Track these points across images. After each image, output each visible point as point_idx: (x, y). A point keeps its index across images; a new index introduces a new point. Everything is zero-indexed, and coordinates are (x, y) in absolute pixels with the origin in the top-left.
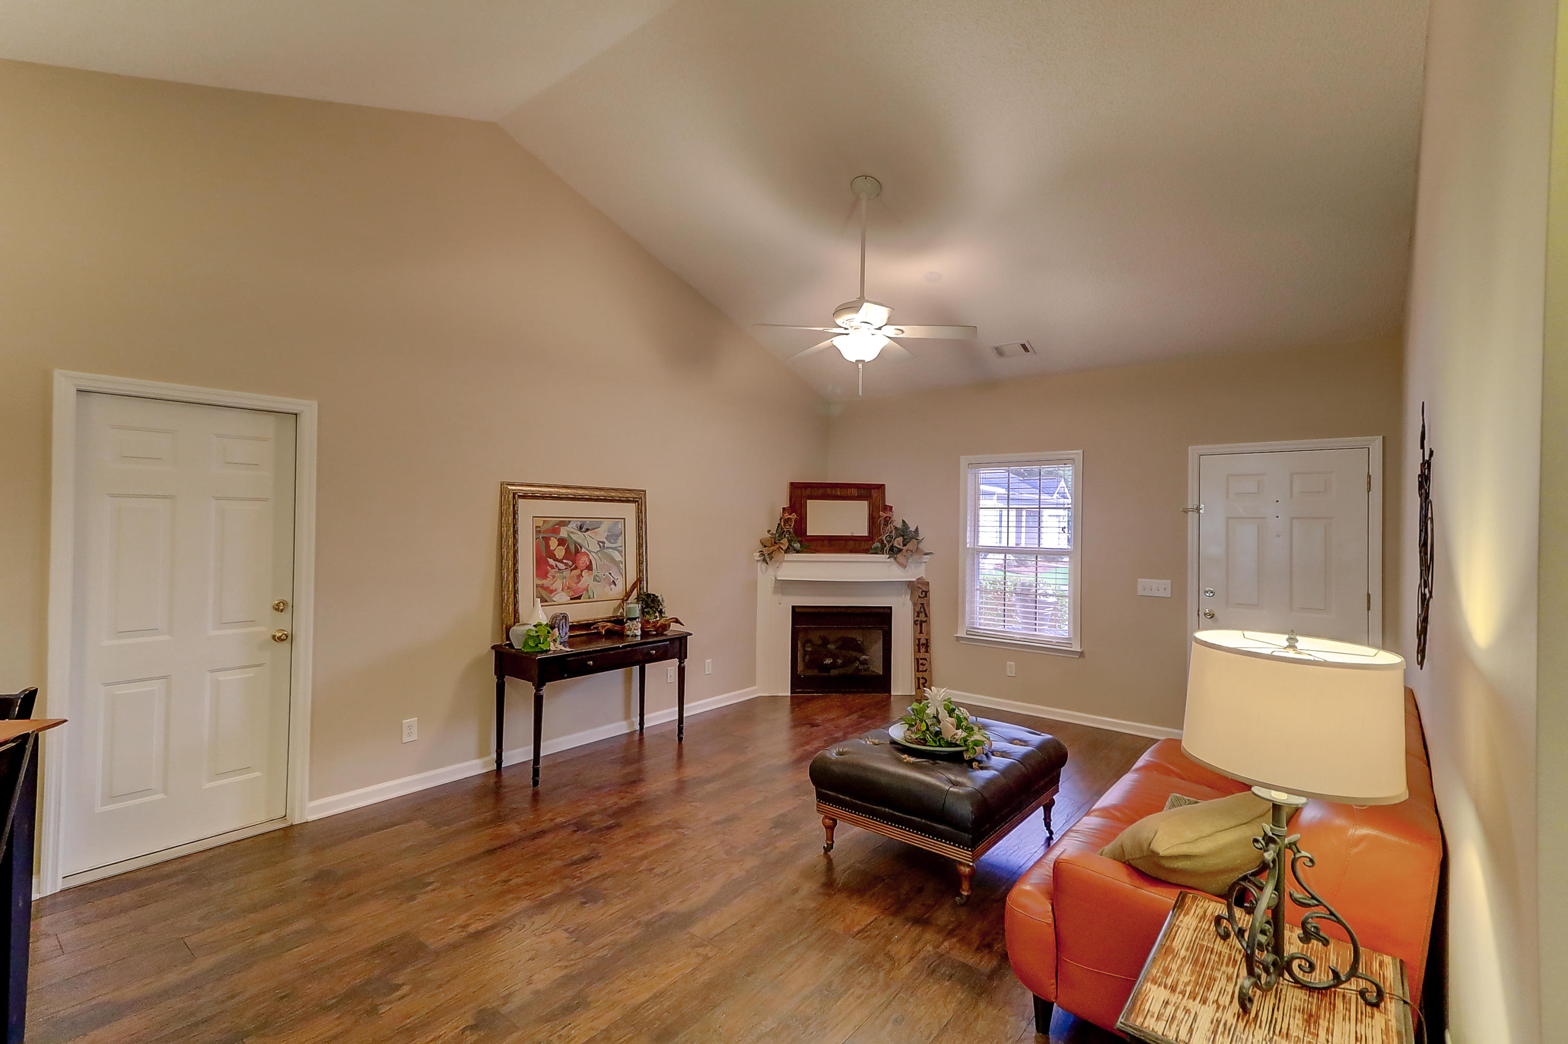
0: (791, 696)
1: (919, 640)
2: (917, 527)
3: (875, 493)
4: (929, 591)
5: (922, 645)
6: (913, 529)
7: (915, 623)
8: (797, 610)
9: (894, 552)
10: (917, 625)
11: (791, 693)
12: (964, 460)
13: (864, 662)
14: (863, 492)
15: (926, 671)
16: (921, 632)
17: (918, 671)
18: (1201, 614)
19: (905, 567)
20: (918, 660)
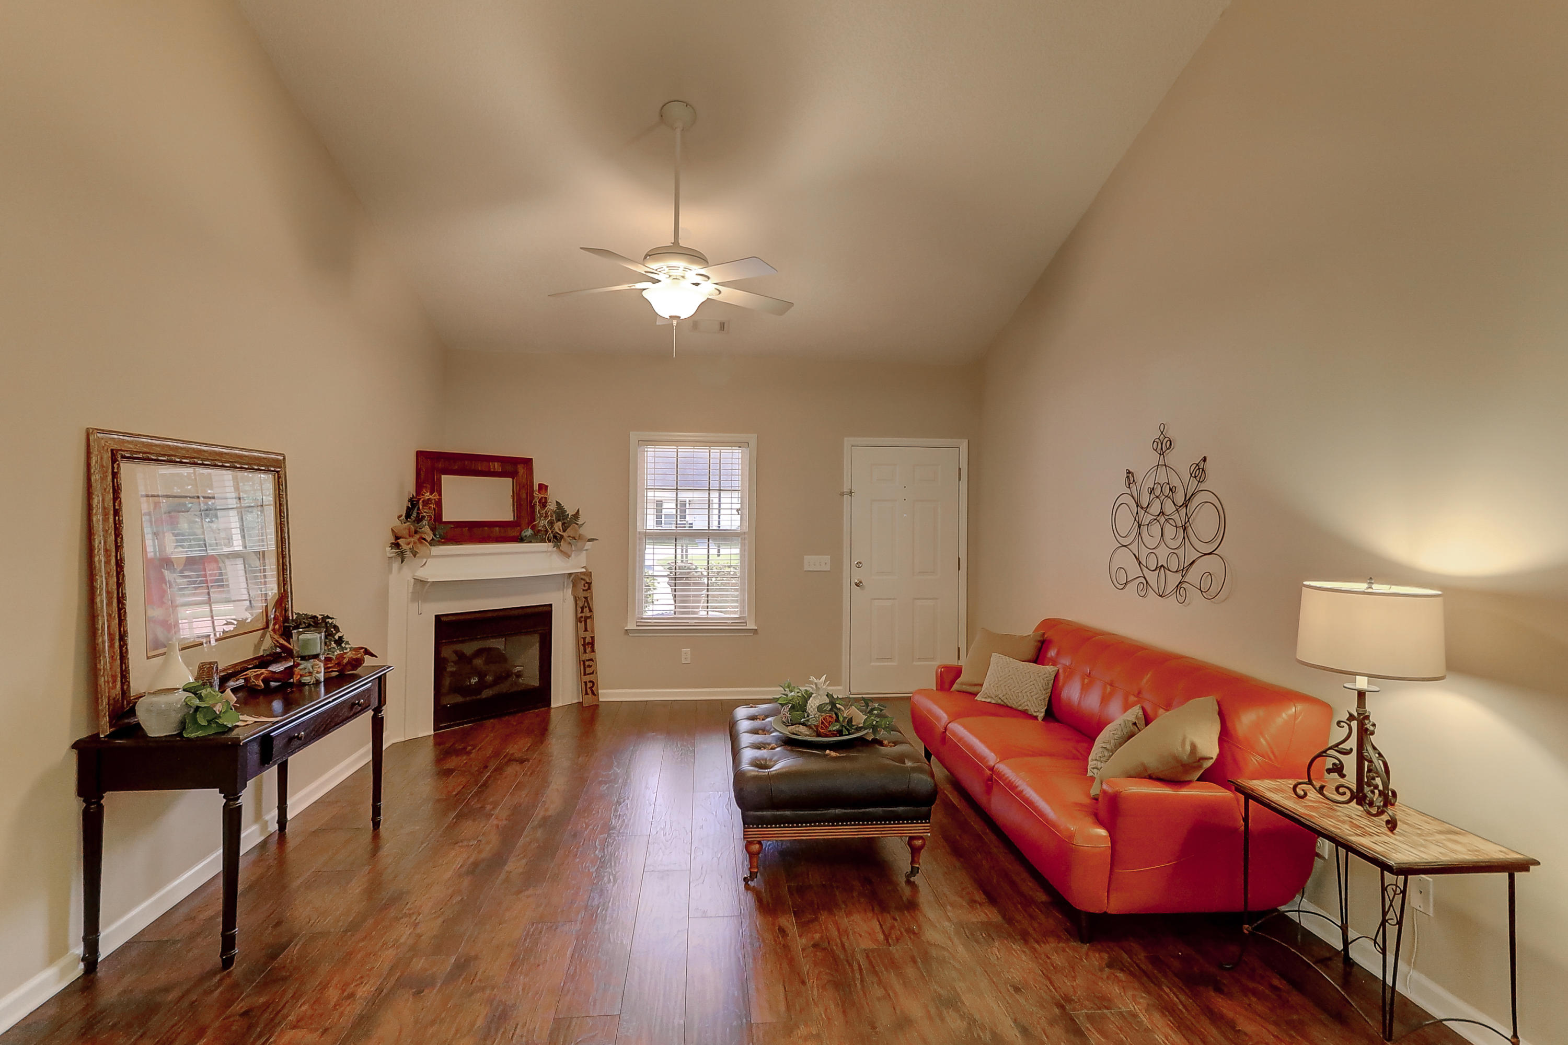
0: (435, 735)
1: (584, 639)
2: (578, 511)
3: (521, 470)
4: (591, 583)
5: (587, 645)
6: (570, 511)
7: (578, 620)
8: (443, 619)
9: (557, 539)
10: (581, 622)
11: (434, 731)
12: (634, 436)
13: (519, 675)
14: (509, 468)
15: (592, 673)
16: (586, 630)
17: (585, 674)
18: (853, 584)
19: (569, 556)
20: (584, 662)
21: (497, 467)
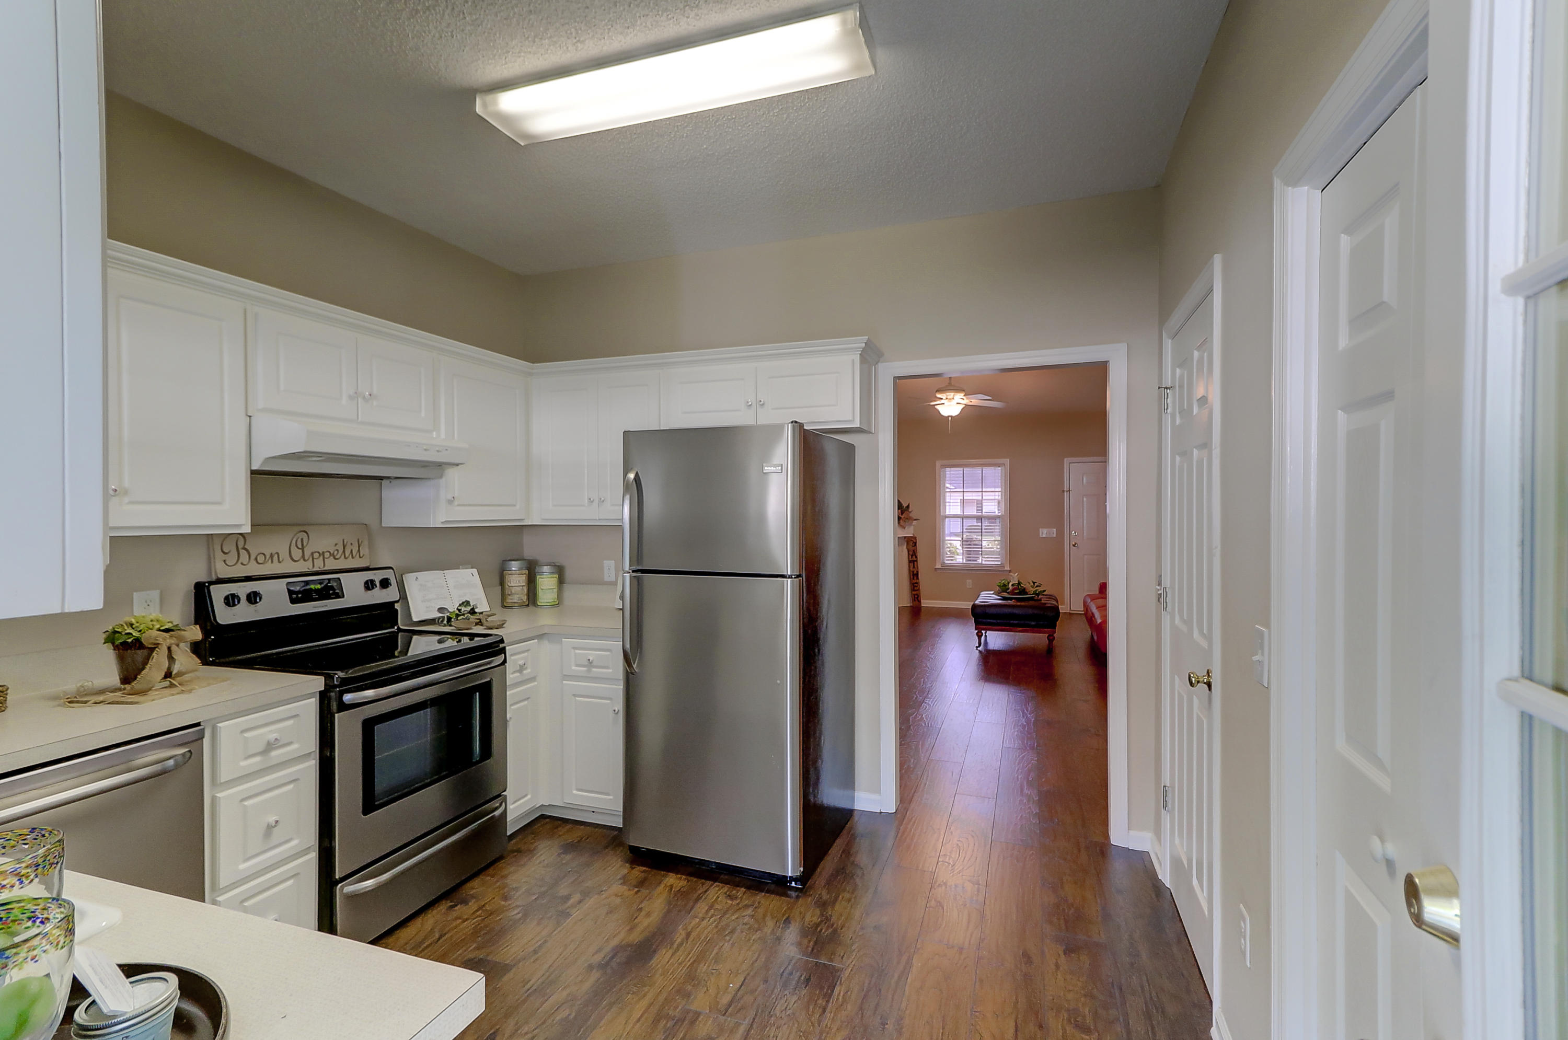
1: (913, 572)
2: (909, 504)
4: (916, 543)
5: (914, 575)
7: (910, 562)
15: (918, 591)
16: (914, 567)
17: (915, 591)
18: (1071, 545)
19: (904, 528)
20: (914, 584)
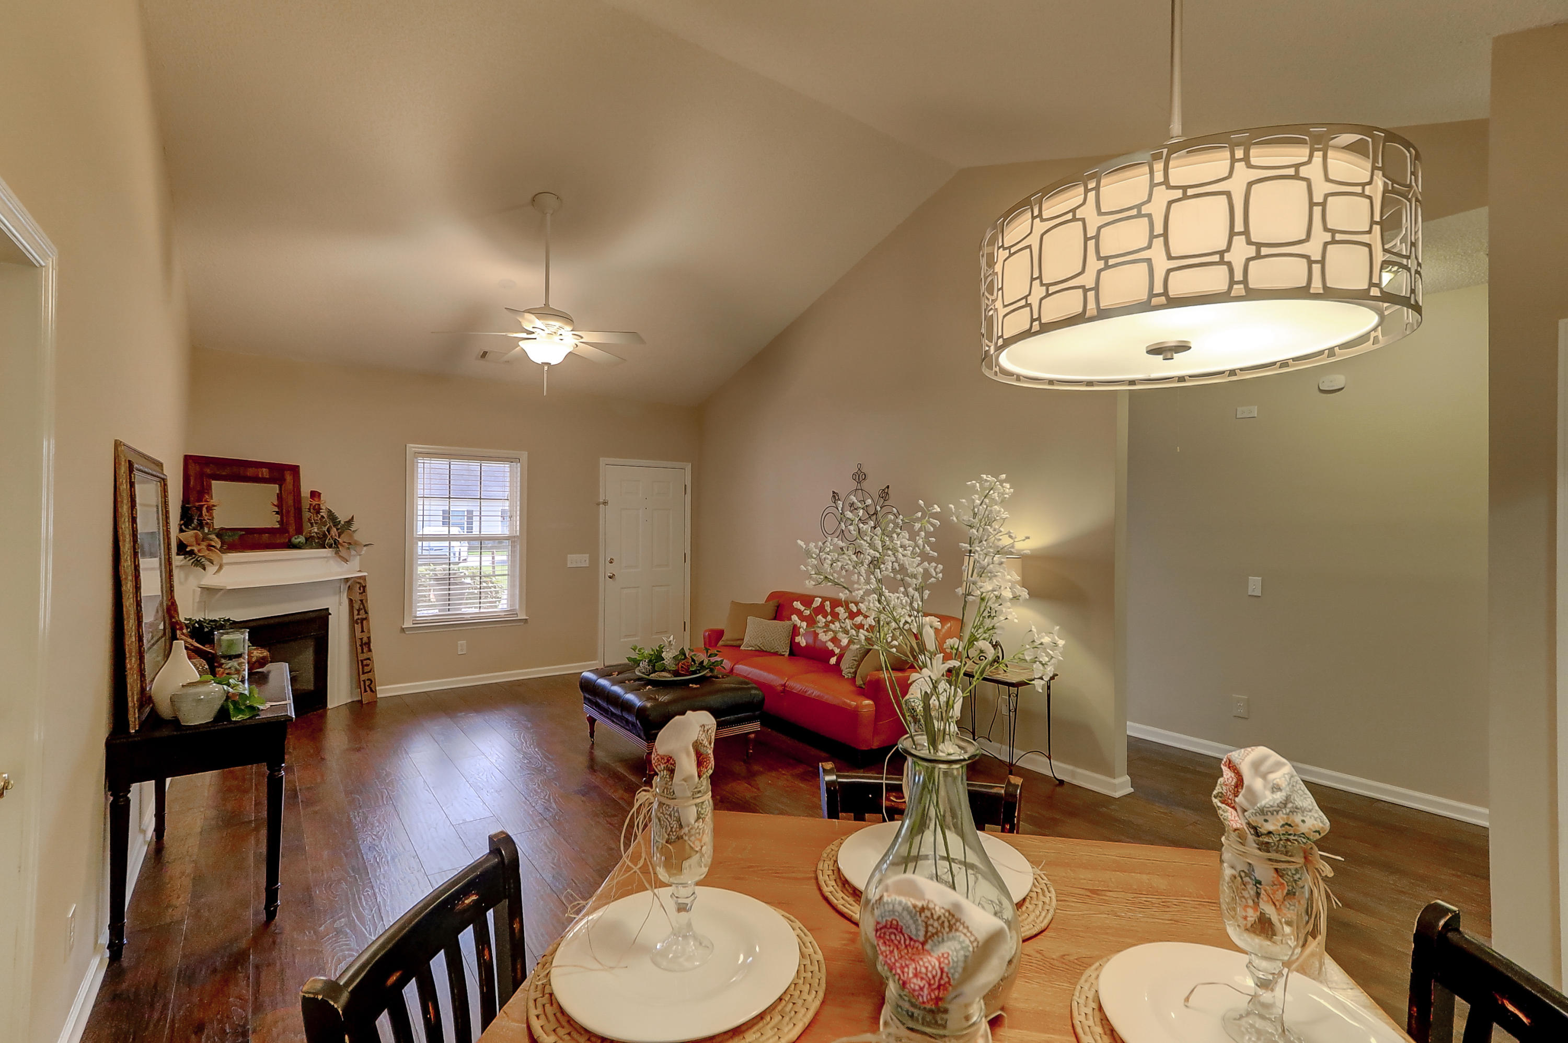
1: (360, 639)
2: (353, 517)
3: (289, 477)
5: (363, 645)
6: (342, 518)
7: (355, 621)
9: (335, 545)
10: (358, 624)
12: (412, 447)
14: (275, 474)
15: (370, 672)
16: (363, 631)
17: (363, 673)
18: (607, 576)
19: (346, 561)
20: (362, 661)
21: (265, 472)
